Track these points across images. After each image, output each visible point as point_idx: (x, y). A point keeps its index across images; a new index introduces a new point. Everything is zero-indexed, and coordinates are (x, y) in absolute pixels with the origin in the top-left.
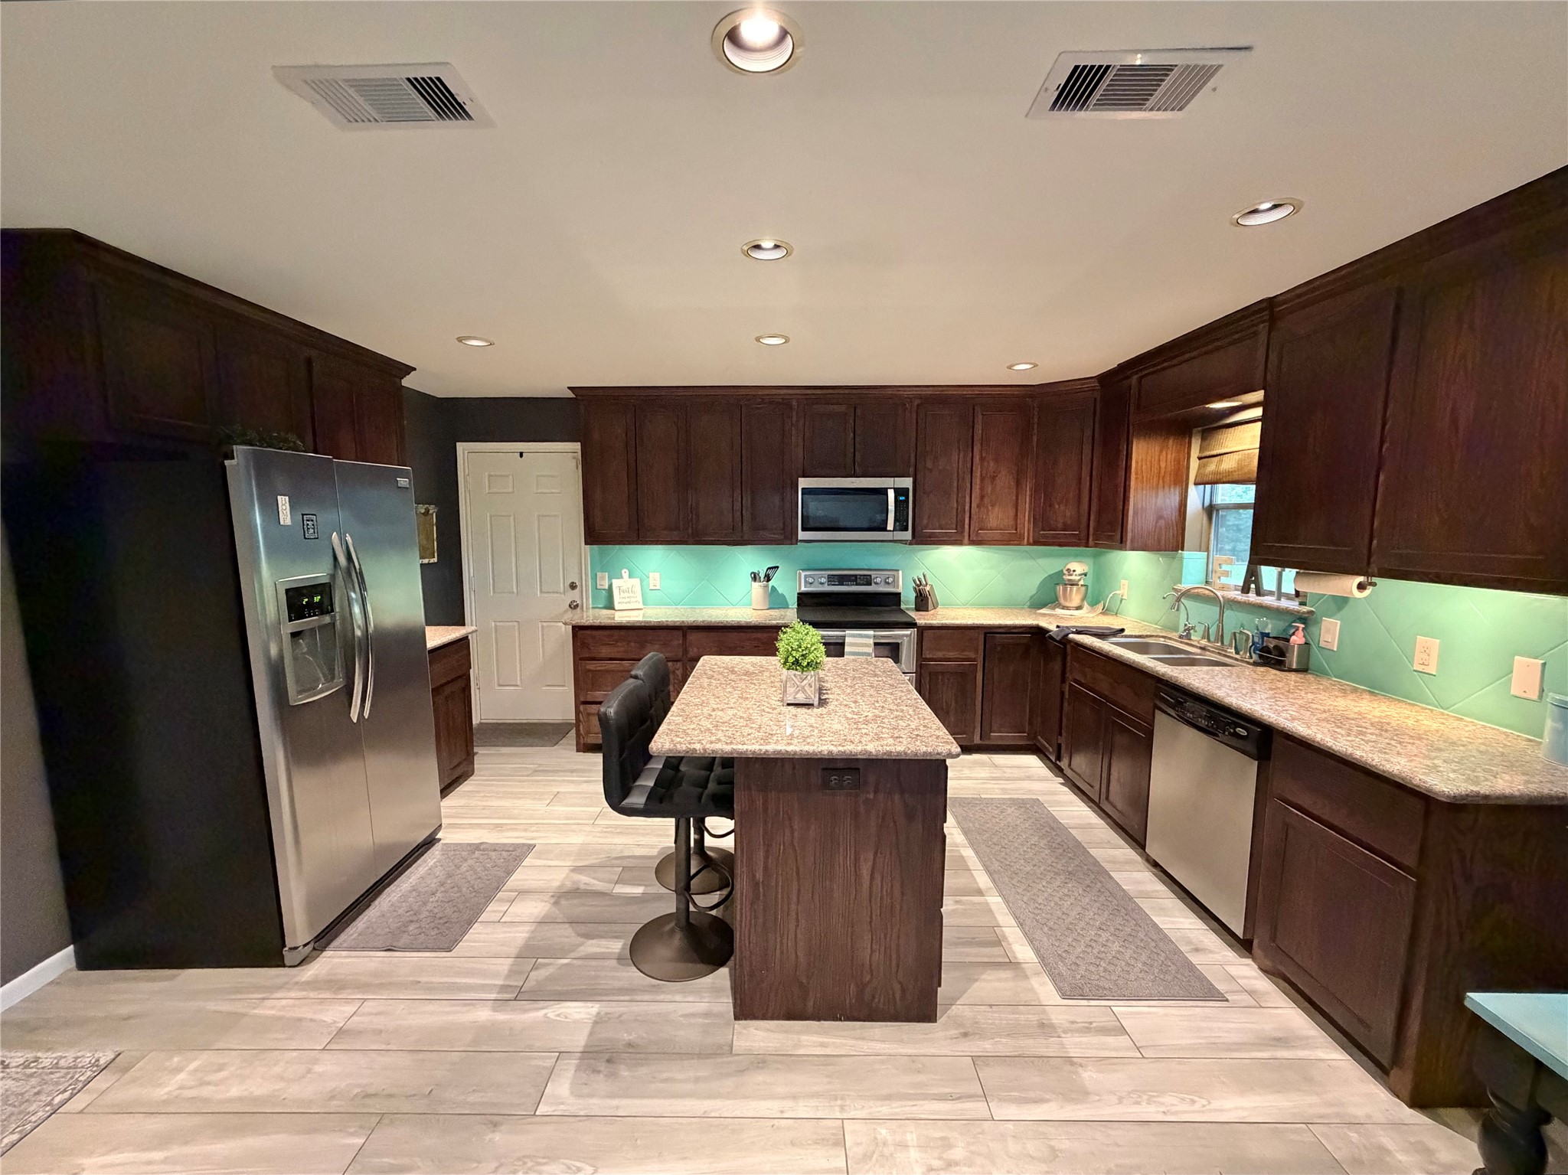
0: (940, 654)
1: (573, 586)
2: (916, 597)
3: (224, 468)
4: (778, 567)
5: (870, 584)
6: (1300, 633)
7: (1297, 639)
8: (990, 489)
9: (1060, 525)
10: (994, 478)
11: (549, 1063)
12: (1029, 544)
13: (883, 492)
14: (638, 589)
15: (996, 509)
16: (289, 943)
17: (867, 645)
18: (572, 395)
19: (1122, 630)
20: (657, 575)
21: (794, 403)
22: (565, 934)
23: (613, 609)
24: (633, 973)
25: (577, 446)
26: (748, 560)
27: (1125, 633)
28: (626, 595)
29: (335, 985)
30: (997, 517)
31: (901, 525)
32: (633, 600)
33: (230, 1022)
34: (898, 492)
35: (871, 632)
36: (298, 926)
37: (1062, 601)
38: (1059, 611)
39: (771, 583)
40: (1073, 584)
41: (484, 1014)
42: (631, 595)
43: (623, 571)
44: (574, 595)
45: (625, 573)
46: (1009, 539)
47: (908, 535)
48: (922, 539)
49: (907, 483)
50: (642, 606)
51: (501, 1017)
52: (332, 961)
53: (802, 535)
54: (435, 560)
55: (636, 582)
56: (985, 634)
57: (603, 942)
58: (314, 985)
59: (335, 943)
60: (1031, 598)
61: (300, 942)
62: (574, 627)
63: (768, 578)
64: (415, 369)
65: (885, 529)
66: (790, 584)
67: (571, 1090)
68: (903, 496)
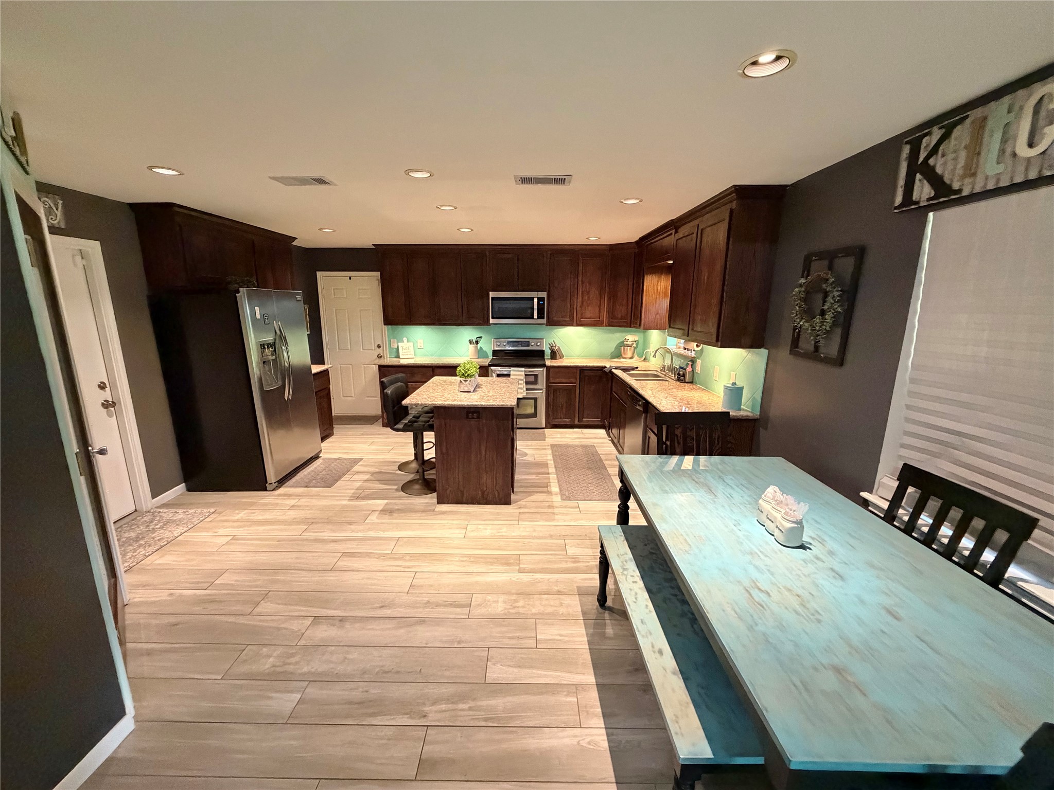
0: (557, 380)
1: (379, 346)
2: (551, 353)
3: (236, 296)
4: (482, 337)
5: (529, 346)
6: (690, 366)
7: (689, 369)
8: (586, 298)
9: (620, 316)
10: (588, 293)
11: (369, 513)
12: (606, 326)
13: (532, 299)
14: (412, 348)
15: (590, 308)
16: (269, 482)
17: (521, 375)
18: (374, 247)
19: (637, 368)
20: (422, 341)
21: (487, 253)
22: (376, 483)
23: (399, 358)
24: (402, 494)
25: (378, 274)
26: (467, 334)
28: (406, 351)
29: (289, 496)
30: (590, 312)
31: (541, 316)
32: (409, 353)
33: (252, 504)
34: (540, 299)
35: (523, 369)
36: (272, 476)
37: (623, 355)
38: (622, 360)
39: (479, 345)
40: (628, 346)
41: (345, 502)
42: (408, 351)
43: (404, 339)
44: (380, 351)
45: (405, 339)
46: (595, 323)
47: (544, 321)
48: (553, 323)
49: (544, 295)
50: (413, 356)
51: (351, 503)
52: (286, 489)
53: (491, 321)
54: (309, 332)
55: (411, 344)
56: (580, 370)
58: (279, 495)
59: (285, 485)
60: (611, 354)
61: (273, 482)
62: (379, 366)
63: (477, 342)
64: (297, 239)
65: (532, 317)
66: (488, 345)
67: (377, 518)
68: (541, 301)
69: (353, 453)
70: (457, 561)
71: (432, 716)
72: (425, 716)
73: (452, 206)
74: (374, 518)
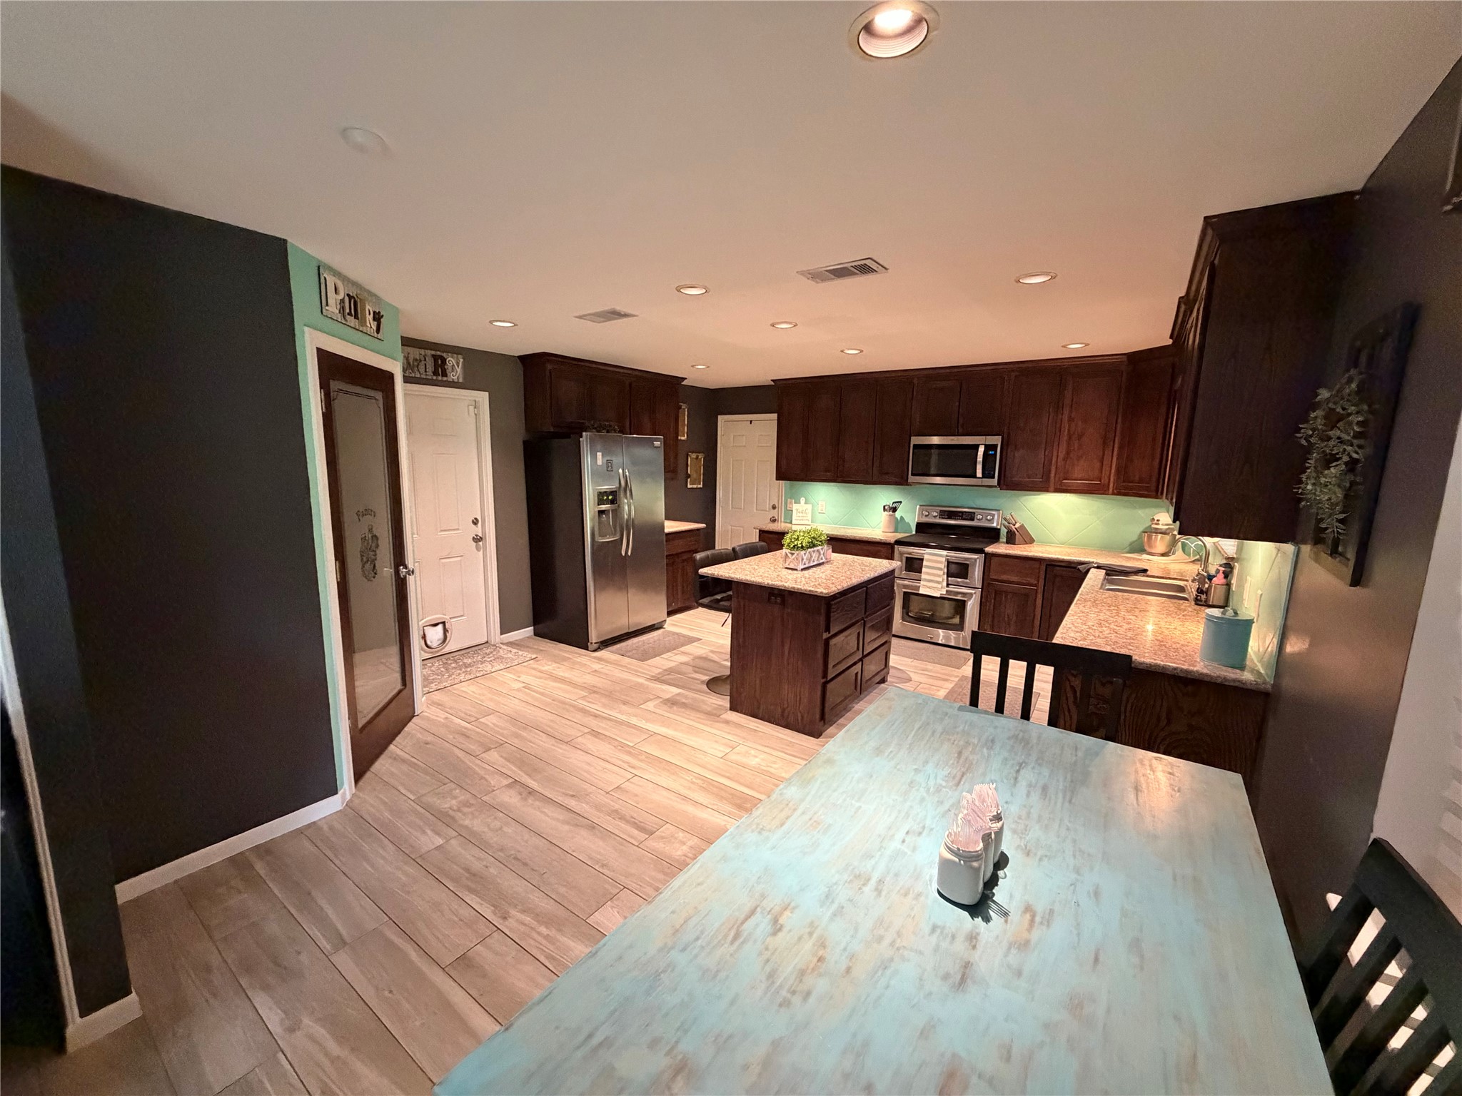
0: (1004, 577)
1: (774, 507)
2: (1007, 533)
3: (580, 441)
4: (901, 502)
5: (973, 520)
6: (1220, 575)
7: (1219, 580)
8: (1076, 446)
9: (1137, 478)
10: (1080, 437)
11: (651, 697)
12: (1113, 494)
13: (976, 447)
14: (809, 511)
15: (1082, 462)
16: (590, 641)
17: (941, 562)
18: (773, 383)
19: (1145, 571)
20: (824, 503)
21: (915, 381)
22: (690, 669)
23: (791, 523)
24: (705, 687)
25: (775, 416)
26: (884, 495)
27: (1148, 573)
28: (801, 515)
29: (600, 659)
30: (1080, 470)
31: (988, 474)
32: (805, 518)
33: (565, 659)
34: (988, 447)
35: (944, 553)
36: (594, 637)
37: (1146, 548)
38: (1145, 556)
39: (898, 514)
40: (1157, 531)
41: (641, 680)
42: (804, 515)
43: (802, 499)
44: (774, 513)
45: (803, 500)
46: (1092, 489)
47: (995, 481)
48: (1012, 482)
49: (996, 440)
50: (809, 523)
51: (647, 683)
52: (604, 653)
53: (911, 479)
54: (701, 486)
55: (809, 506)
56: (1047, 565)
57: (700, 675)
58: (594, 658)
59: (610, 648)
61: (594, 641)
62: (760, 531)
63: (894, 510)
64: (686, 379)
65: (974, 476)
66: (911, 514)
67: (654, 706)
68: (992, 451)
69: (699, 631)
70: (688, 781)
71: (511, 922)
72: (505, 918)
73: (790, 323)
74: (650, 705)
